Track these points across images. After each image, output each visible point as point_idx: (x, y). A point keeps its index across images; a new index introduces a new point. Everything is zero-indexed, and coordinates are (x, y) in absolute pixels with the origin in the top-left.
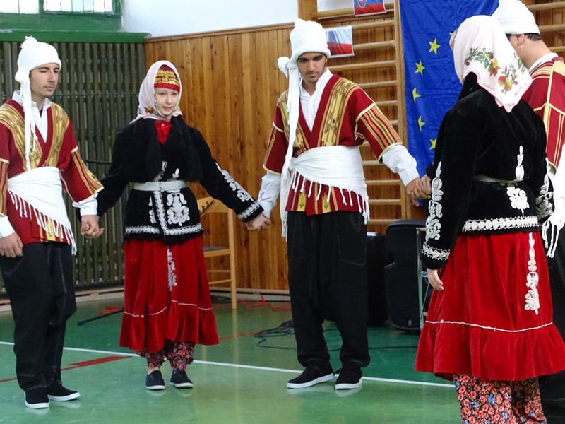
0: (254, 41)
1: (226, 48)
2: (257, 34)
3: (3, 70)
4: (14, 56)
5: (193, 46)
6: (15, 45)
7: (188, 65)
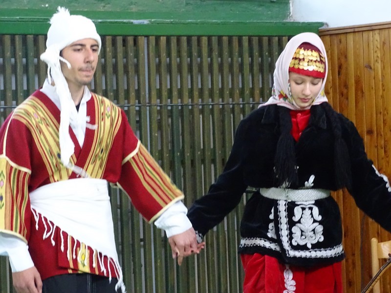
3: (137, 71)
4: (151, 54)
5: (383, 39)
6: (153, 40)
7: (376, 64)
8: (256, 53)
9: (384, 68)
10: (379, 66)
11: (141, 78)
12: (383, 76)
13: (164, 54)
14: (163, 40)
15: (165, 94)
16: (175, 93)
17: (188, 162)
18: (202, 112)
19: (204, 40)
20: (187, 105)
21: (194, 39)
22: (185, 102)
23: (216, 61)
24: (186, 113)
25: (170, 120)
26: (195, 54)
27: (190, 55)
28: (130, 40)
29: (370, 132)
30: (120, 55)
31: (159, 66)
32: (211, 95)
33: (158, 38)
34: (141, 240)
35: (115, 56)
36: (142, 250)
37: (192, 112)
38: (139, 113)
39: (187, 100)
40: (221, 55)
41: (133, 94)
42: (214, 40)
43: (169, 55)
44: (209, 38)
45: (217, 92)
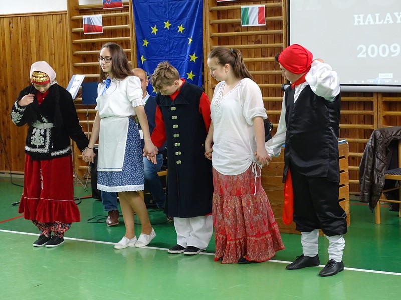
0: (38, 21)
1: (19, 24)
2: (39, 17)
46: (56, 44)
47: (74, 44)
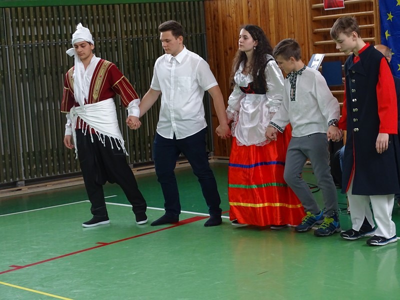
1: (258, 3)
3: (115, 21)
4: (122, 13)
5: (236, 2)
6: (122, 6)
7: (233, 15)
8: (173, 10)
9: (237, 17)
10: (234, 15)
11: (117, 26)
12: (236, 20)
13: (127, 13)
14: (127, 5)
15: (129, 33)
16: (134, 32)
17: (141, 66)
18: (147, 41)
19: (148, 5)
20: (140, 38)
21: (142, 5)
22: (139, 37)
23: (154, 15)
24: (140, 42)
25: (132, 46)
26: (143, 12)
27: (141, 13)
28: (111, 7)
29: (231, 49)
30: (106, 14)
31: (125, 18)
32: (152, 32)
33: (124, 5)
34: (120, 106)
35: (103, 14)
36: (121, 111)
37: (142, 41)
38: (116, 43)
39: (140, 36)
40: (156, 12)
41: (113, 34)
42: (152, 5)
43: (130, 13)
44: (150, 4)
45: (154, 31)
46: (296, 21)
47: (314, 21)
